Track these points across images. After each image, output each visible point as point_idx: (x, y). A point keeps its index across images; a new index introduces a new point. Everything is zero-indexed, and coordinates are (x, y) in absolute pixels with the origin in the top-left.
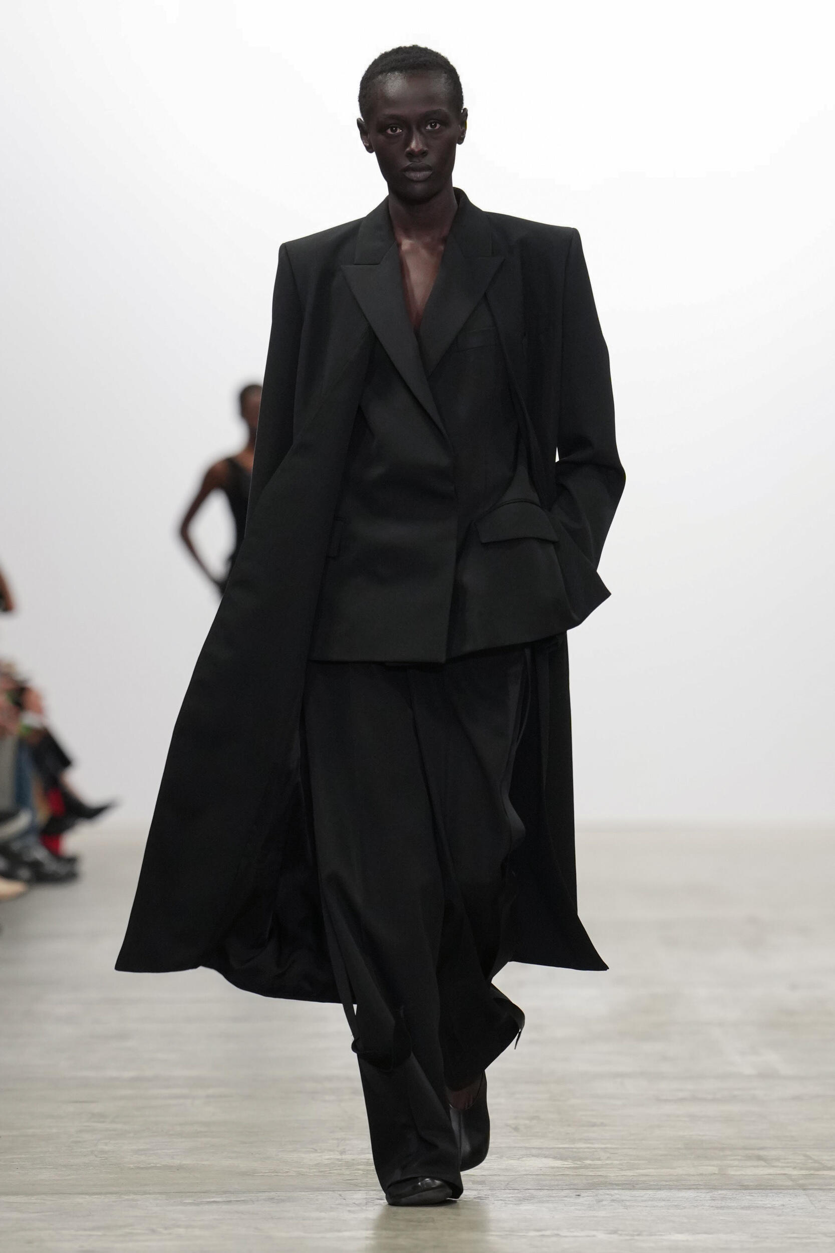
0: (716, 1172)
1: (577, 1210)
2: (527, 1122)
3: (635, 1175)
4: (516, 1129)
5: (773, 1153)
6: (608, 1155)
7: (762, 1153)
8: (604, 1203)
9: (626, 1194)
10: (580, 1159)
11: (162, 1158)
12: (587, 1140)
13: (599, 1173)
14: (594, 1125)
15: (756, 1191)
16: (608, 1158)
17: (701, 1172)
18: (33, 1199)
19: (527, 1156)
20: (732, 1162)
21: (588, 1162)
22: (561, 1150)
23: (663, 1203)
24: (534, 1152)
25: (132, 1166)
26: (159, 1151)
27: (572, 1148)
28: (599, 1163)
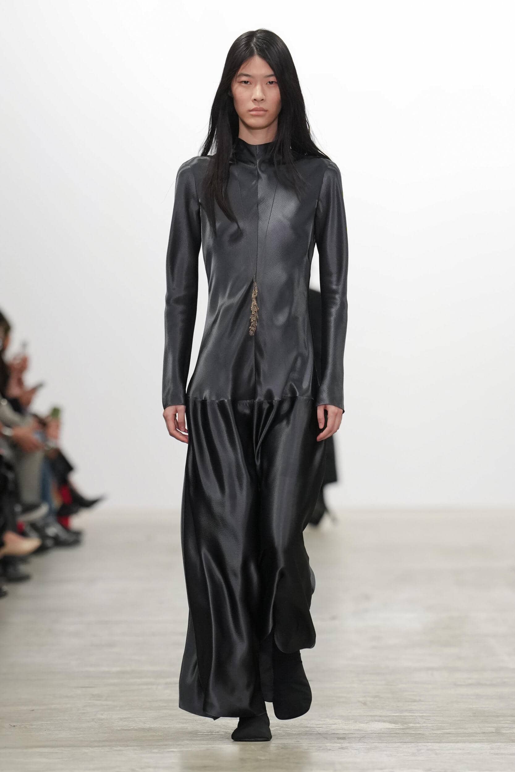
0: (494, 731)
1: (404, 755)
2: (372, 699)
3: (442, 733)
4: (365, 704)
6: (424, 720)
8: (422, 751)
9: (436, 746)
10: (406, 723)
11: (138, 723)
12: (410, 711)
13: (419, 732)
14: (415, 701)
16: (424, 722)
17: (484, 731)
18: (56, 750)
19: (372, 721)
20: (503, 725)
21: (411, 725)
22: (394, 717)
23: (460, 751)
24: (376, 718)
25: (118, 728)
26: (136, 719)
27: (401, 716)
28: (419, 726)
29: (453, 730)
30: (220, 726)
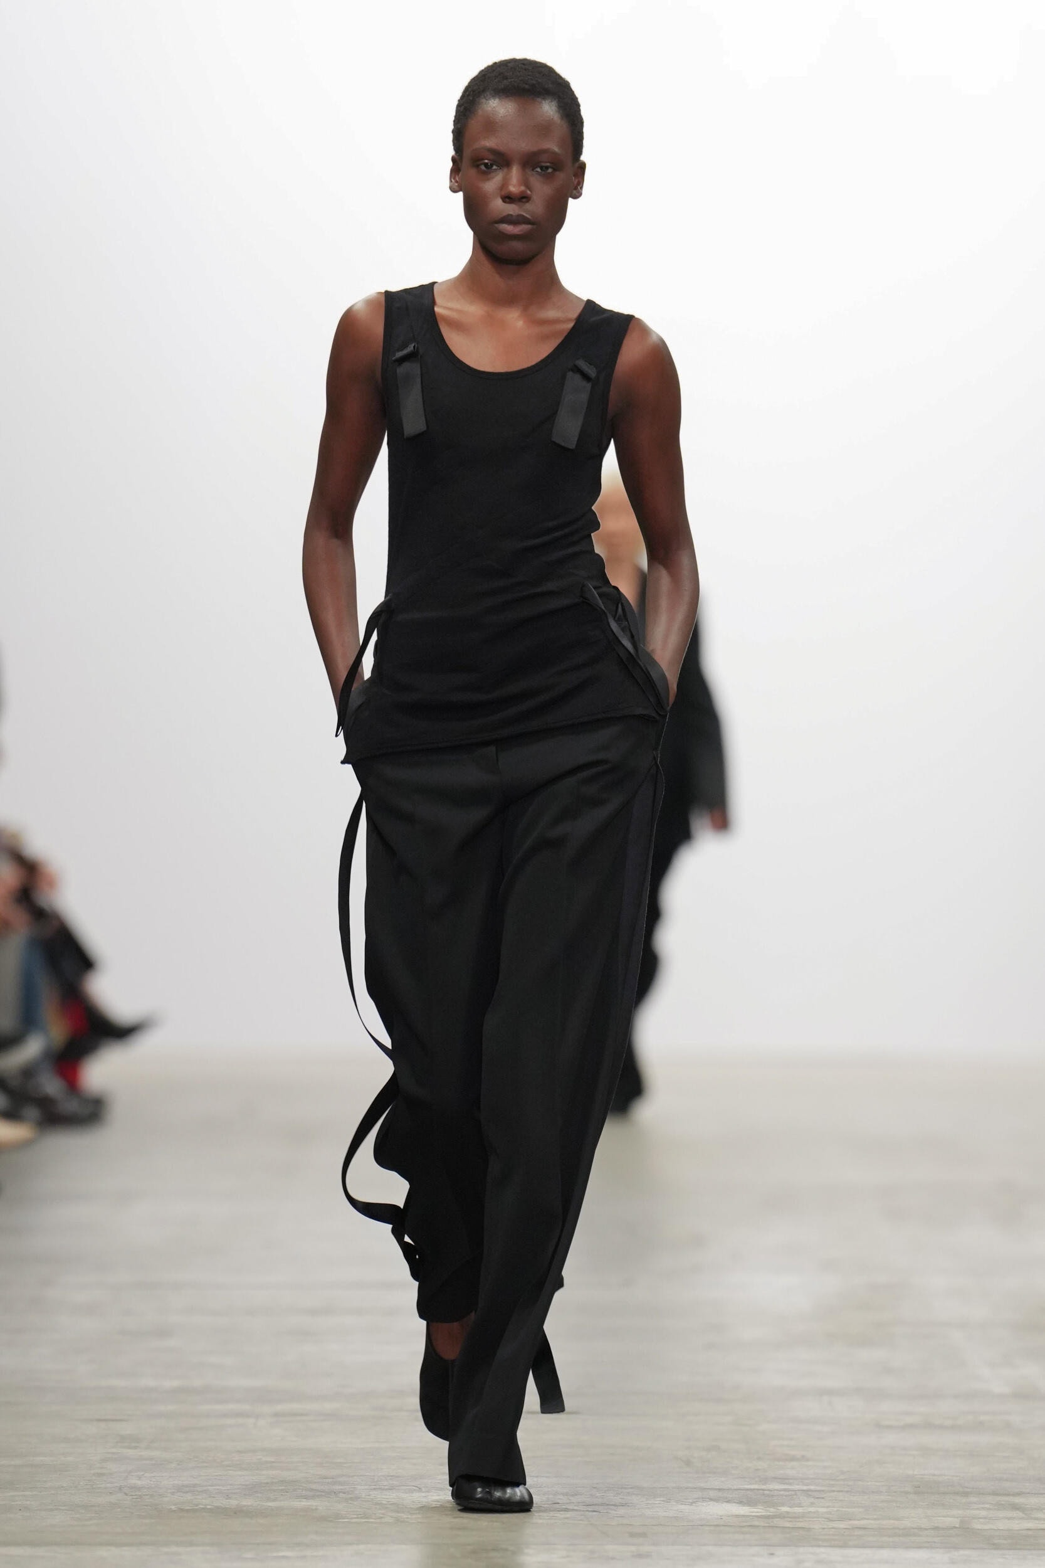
0: (957, 1526)
2: (703, 1454)
3: (848, 1527)
4: (688, 1463)
5: (1033, 1501)
6: (812, 1500)
7: (1018, 1500)
9: (835, 1554)
10: (773, 1505)
11: (214, 1497)
12: (783, 1480)
13: (800, 1524)
14: (793, 1459)
15: (1011, 1552)
16: (812, 1504)
17: (936, 1525)
18: (41, 1551)
19: (704, 1499)
20: (977, 1512)
21: (785, 1509)
22: (749, 1492)
24: (712, 1494)
26: (209, 1487)
27: (763, 1490)
28: (801, 1511)
29: (872, 1522)
30: (386, 1504)
